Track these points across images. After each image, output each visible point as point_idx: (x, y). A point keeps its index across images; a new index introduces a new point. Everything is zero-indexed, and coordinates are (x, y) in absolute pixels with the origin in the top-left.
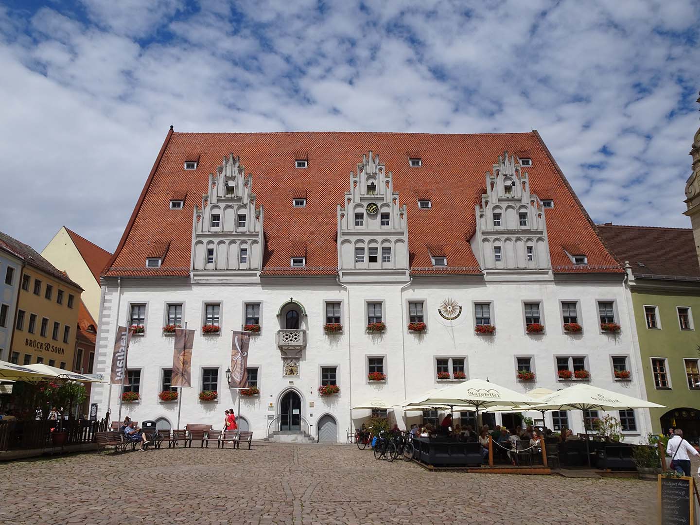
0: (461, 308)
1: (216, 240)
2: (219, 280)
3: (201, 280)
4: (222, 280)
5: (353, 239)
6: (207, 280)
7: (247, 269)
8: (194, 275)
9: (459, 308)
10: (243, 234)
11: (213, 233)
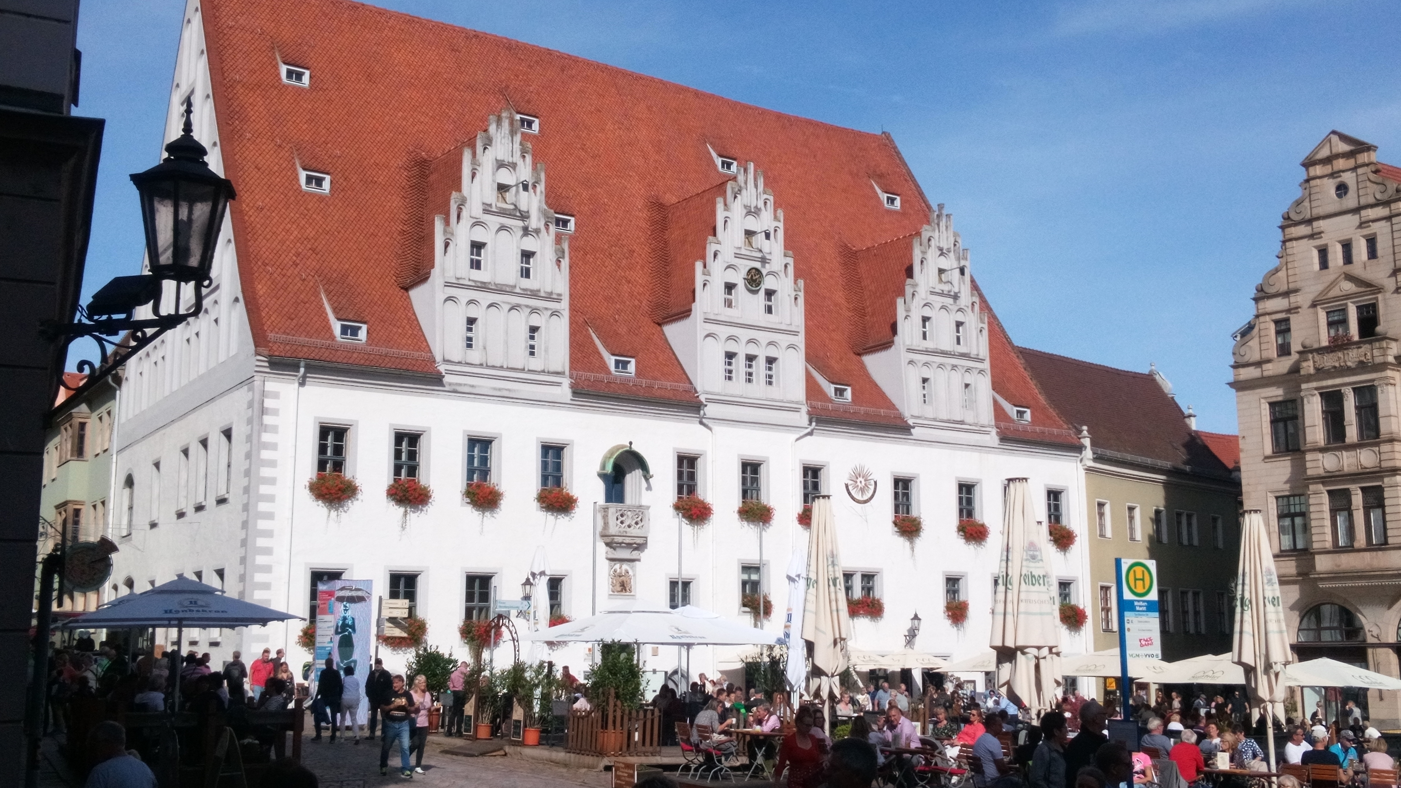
0: (876, 483)
1: (483, 299)
2: (495, 389)
3: (460, 385)
4: (500, 390)
5: (723, 333)
6: (473, 386)
7: (543, 371)
8: (451, 372)
9: (873, 483)
10: (533, 293)
11: (475, 283)
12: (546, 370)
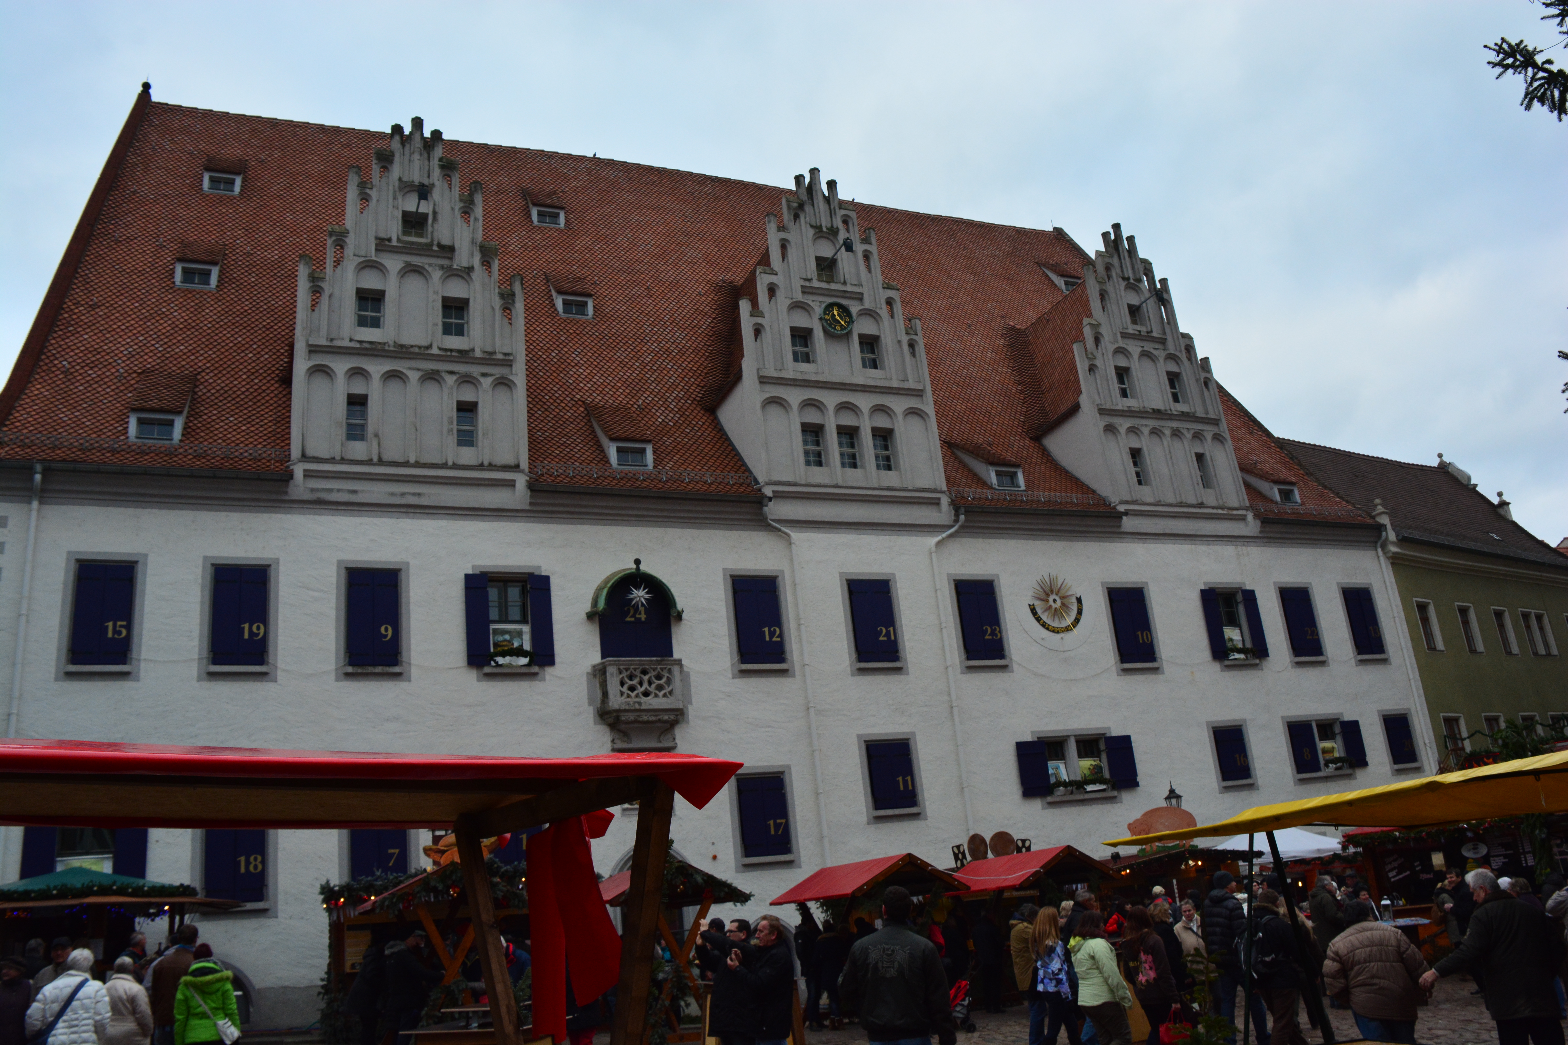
0: (1079, 600)
1: (377, 368)
2: (393, 494)
3: (330, 490)
4: (403, 494)
5: (795, 397)
7: (482, 465)
8: (308, 474)
9: (1074, 600)
10: (464, 355)
11: (367, 346)
12: (486, 463)
